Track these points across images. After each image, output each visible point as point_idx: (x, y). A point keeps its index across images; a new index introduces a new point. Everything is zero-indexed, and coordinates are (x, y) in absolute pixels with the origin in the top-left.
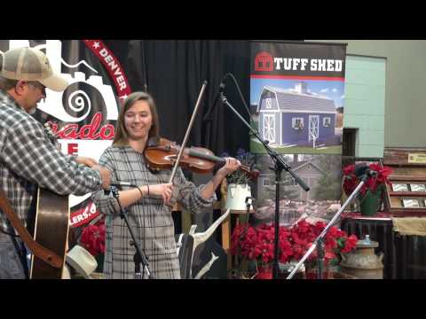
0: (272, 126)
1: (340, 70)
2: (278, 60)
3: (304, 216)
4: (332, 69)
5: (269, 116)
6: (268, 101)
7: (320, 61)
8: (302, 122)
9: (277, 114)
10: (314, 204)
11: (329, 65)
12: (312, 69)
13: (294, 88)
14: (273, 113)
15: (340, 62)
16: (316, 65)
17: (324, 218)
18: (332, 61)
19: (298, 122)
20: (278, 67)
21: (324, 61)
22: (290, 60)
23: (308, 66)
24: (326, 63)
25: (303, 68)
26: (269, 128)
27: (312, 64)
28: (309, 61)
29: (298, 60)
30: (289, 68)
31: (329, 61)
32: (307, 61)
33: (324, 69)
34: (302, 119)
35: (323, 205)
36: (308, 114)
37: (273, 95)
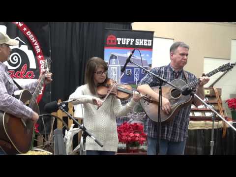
0: (115, 73)
1: (151, 45)
2: (119, 39)
3: (131, 120)
4: (147, 45)
5: (114, 68)
6: (114, 60)
7: (140, 40)
8: (131, 71)
9: (118, 67)
10: (136, 114)
11: (145, 42)
12: (136, 44)
13: (127, 54)
14: (116, 67)
15: (151, 41)
16: (138, 42)
17: (141, 121)
18: (147, 40)
19: (129, 71)
20: (119, 43)
21: (142, 40)
22: (125, 39)
23: (134, 42)
24: (144, 41)
25: (131, 44)
26: (114, 74)
27: (136, 42)
28: (135, 40)
29: (129, 39)
30: (124, 44)
31: (145, 40)
32: (133, 40)
33: (142, 44)
34: (131, 70)
35: (141, 114)
36: (134, 67)
37: (116, 57)
